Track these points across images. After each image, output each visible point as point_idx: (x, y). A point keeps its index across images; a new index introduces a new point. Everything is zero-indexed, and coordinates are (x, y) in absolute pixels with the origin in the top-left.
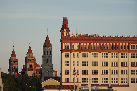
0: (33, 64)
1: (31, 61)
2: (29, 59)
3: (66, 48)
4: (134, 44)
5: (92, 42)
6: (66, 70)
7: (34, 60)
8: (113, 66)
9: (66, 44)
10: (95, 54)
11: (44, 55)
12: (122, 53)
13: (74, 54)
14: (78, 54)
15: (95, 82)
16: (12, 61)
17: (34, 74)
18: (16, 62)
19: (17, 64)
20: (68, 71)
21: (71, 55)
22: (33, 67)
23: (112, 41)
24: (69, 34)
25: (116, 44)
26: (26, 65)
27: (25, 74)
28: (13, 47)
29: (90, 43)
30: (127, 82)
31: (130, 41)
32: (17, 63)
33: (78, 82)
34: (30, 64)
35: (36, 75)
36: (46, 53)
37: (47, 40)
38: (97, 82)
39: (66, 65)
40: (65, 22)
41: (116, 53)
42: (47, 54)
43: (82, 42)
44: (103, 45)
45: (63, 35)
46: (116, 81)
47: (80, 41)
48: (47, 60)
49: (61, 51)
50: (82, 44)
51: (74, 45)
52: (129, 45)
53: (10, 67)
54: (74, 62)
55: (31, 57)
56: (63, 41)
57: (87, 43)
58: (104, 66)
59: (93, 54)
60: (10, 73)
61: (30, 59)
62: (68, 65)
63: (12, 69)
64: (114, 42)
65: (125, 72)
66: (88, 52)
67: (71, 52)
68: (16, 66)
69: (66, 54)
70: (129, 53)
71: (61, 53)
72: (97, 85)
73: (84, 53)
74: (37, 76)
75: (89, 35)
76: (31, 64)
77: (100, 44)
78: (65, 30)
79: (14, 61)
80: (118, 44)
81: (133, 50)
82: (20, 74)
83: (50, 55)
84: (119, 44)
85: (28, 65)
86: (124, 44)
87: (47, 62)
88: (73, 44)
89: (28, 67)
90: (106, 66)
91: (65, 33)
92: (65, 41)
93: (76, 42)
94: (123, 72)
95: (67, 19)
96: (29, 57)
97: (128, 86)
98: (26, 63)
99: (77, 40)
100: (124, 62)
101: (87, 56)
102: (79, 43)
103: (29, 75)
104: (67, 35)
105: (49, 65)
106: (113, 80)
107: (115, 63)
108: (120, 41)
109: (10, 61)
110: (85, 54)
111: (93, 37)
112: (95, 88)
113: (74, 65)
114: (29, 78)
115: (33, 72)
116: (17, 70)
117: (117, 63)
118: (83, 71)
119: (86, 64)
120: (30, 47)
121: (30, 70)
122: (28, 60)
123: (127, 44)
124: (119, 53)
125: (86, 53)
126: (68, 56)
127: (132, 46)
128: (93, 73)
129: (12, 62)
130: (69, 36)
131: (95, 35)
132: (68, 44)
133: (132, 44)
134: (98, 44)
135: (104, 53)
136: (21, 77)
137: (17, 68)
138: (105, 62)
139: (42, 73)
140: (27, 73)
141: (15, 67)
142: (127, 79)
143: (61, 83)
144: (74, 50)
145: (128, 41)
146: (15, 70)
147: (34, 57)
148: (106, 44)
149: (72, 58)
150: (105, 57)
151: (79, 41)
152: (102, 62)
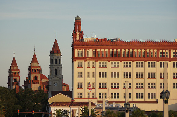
0: (39, 76)
1: (36, 71)
2: (33, 69)
3: (78, 55)
4: (164, 51)
5: (111, 48)
6: (78, 83)
7: (40, 70)
8: (138, 77)
9: (79, 50)
10: (115, 63)
11: (52, 64)
12: (149, 61)
13: (89, 63)
14: (93, 63)
15: (115, 97)
16: (13, 71)
17: (40, 88)
18: (17, 73)
19: (19, 76)
20: (81, 84)
21: (85, 64)
22: (39, 79)
23: (136, 47)
24: (82, 38)
25: (141, 50)
26: (29, 77)
27: (28, 87)
28: (14, 54)
29: (109, 50)
30: (155, 98)
31: (159, 47)
32: (19, 74)
33: (93, 97)
34: (34, 75)
35: (42, 89)
36: (54, 61)
37: (56, 45)
38: (118, 97)
39: (78, 77)
40: (78, 23)
41: (141, 62)
42: (56, 63)
43: (99, 48)
44: (125, 51)
45: (75, 39)
46: (141, 96)
47: (97, 47)
48: (56, 70)
49: (72, 59)
50: (99, 50)
51: (88, 52)
52: (157, 52)
53: (9, 80)
54: (88, 73)
55: (36, 67)
56: (74, 47)
57: (105, 50)
58: (126, 77)
59: (112, 63)
60: (10, 86)
61: (35, 69)
62: (81, 76)
63: (12, 81)
64: (139, 48)
65: (153, 86)
66: (107, 60)
67: (85, 61)
68: (17, 78)
69: (79, 63)
70: (158, 61)
71: (73, 62)
72: (117, 102)
73: (101, 61)
74: (43, 91)
75: (107, 40)
76: (36, 75)
77: (121, 50)
78: (78, 33)
79: (14, 72)
80: (143, 50)
81: (162, 58)
82: (23, 88)
83: (60, 64)
84: (146, 50)
85: (33, 76)
86: (152, 51)
87: (56, 73)
88: (88, 50)
89: (32, 79)
90: (129, 77)
91: (78, 36)
92: (78, 47)
93: (91, 48)
94: (150, 86)
95: (80, 20)
96: (34, 67)
97: (156, 102)
98: (30, 74)
99: (93, 45)
100: (152, 73)
101: (106, 66)
102: (95, 49)
103: (33, 90)
104: (80, 40)
105: (58, 76)
106: (138, 96)
107: (139, 74)
108: (146, 47)
109: (10, 71)
110: (103, 63)
111: (112, 41)
112: (114, 105)
113: (88, 77)
114: (33, 93)
115: (38, 85)
116: (18, 83)
117: (142, 74)
118: (100, 84)
119: (103, 75)
120: (35, 55)
121: (34, 83)
122: (33, 71)
123: (155, 51)
124: (145, 61)
125: (104, 61)
126: (81, 66)
127: (161, 53)
128: (112, 87)
129: (13, 73)
130: (82, 40)
131: (115, 39)
132: (81, 50)
133: (161, 51)
134: (119, 50)
135: (126, 62)
136: (23, 92)
137: (18, 80)
138: (127, 73)
139: (49, 86)
140: (31, 87)
141: (15, 80)
142: (155, 94)
143: (73, 100)
144: (89, 57)
145: (156, 47)
146: (16, 83)
147: (40, 67)
148: (129, 50)
149: (87, 68)
150: (127, 66)
151: (95, 47)
152: (124, 73)
